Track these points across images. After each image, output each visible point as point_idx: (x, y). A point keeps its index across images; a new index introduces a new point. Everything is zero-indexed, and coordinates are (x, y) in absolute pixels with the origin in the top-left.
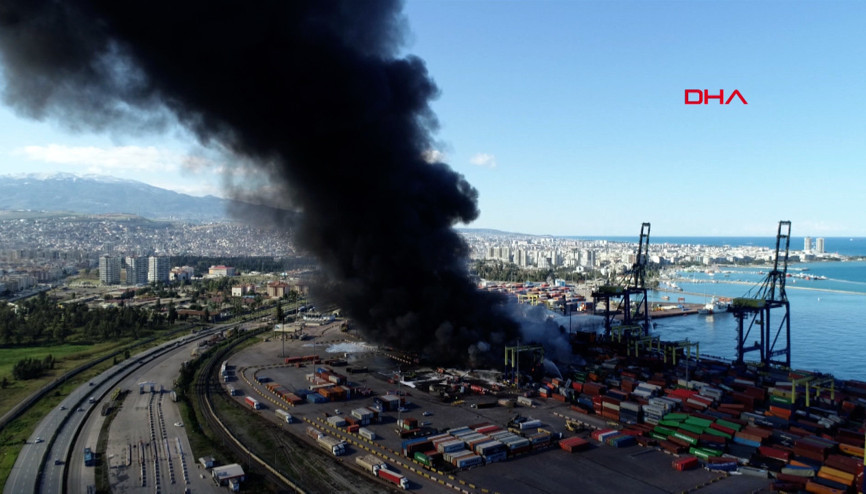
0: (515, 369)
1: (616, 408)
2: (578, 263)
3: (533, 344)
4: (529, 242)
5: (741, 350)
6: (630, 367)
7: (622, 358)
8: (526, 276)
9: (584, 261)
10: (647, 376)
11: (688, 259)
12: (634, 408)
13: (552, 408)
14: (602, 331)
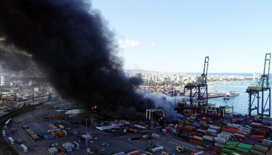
0: (151, 120)
1: (201, 139)
2: (176, 79)
3: (159, 108)
4: (158, 74)
5: (250, 110)
6: (204, 118)
7: (199, 114)
8: (157, 84)
9: (178, 79)
10: (211, 122)
11: (215, 79)
12: (210, 138)
13: (168, 139)
14: (188, 103)
